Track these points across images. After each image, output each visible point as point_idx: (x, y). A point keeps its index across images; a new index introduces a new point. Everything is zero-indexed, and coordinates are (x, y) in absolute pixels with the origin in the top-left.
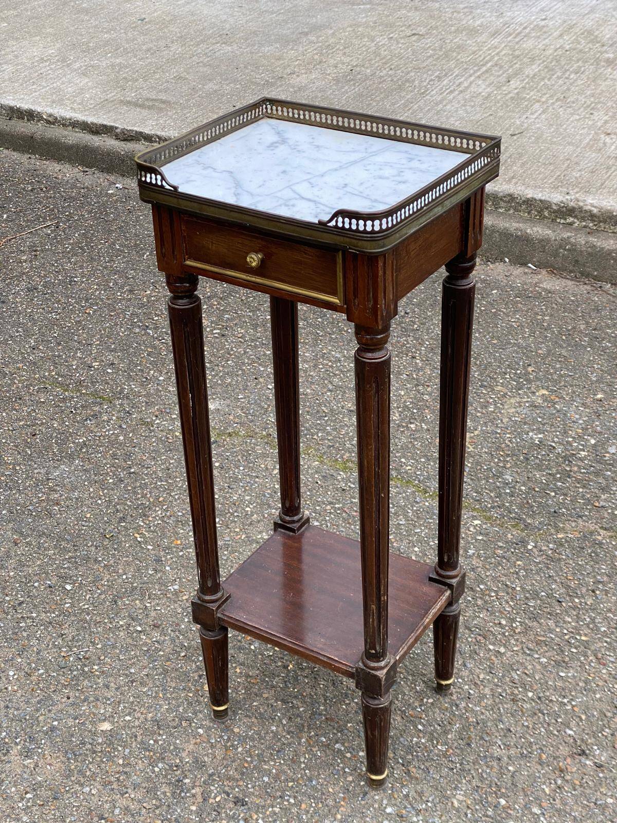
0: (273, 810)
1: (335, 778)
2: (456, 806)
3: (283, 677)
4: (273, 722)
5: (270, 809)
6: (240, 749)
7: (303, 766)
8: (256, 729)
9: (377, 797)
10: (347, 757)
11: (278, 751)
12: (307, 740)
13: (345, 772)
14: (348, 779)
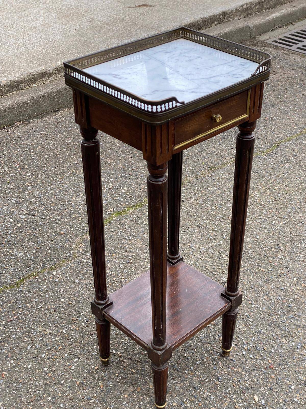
0: (234, 399)
1: (218, 369)
2: (246, 330)
3: (139, 376)
4: (172, 387)
5: (233, 399)
6: (188, 405)
7: (207, 380)
8: (176, 395)
9: (235, 356)
10: (206, 361)
11: (195, 388)
12: (189, 375)
13: (215, 364)
14: (220, 364)
